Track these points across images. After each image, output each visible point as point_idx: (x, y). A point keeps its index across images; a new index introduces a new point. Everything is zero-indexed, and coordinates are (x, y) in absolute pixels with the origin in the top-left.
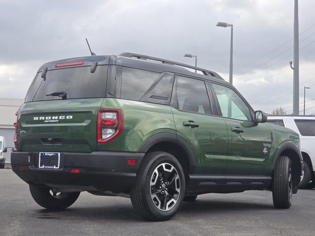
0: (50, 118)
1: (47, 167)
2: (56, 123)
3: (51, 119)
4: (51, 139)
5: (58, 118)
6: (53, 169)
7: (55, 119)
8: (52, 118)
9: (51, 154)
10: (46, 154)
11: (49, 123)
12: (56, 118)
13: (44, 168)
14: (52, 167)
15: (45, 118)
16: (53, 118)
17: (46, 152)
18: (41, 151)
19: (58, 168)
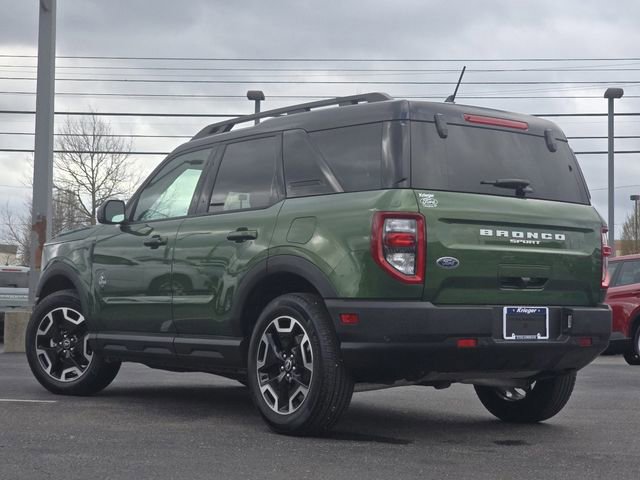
0: (522, 235)
1: (521, 337)
2: (535, 246)
3: (525, 238)
4: (528, 279)
5: (540, 236)
6: (537, 340)
7: (532, 238)
8: (525, 235)
9: (531, 310)
10: (519, 310)
11: (521, 245)
12: (536, 236)
13: (516, 340)
14: (534, 337)
15: (510, 234)
16: (529, 235)
17: (520, 305)
18: (507, 305)
19: (547, 337)
